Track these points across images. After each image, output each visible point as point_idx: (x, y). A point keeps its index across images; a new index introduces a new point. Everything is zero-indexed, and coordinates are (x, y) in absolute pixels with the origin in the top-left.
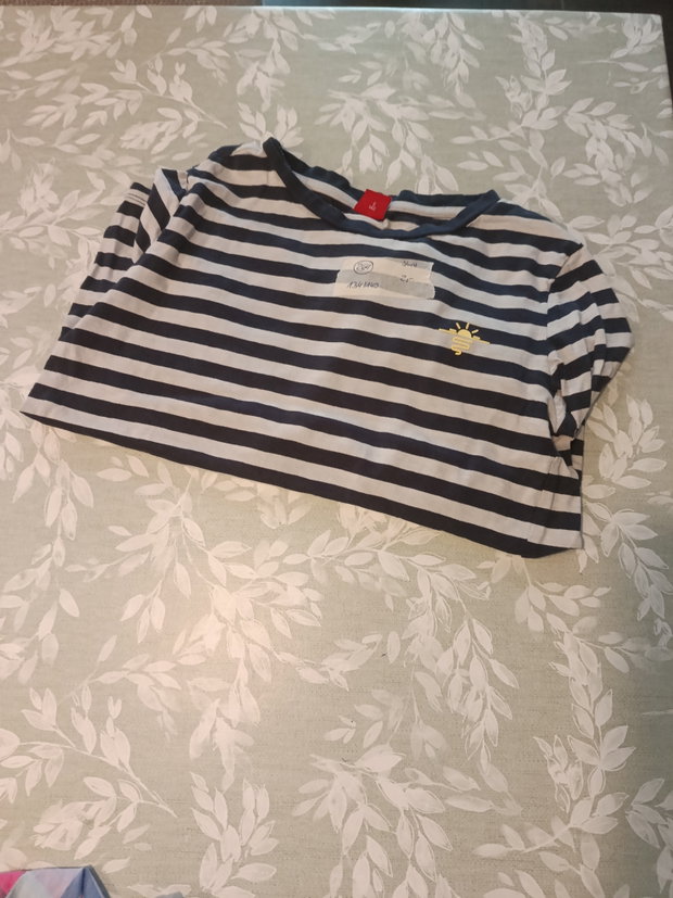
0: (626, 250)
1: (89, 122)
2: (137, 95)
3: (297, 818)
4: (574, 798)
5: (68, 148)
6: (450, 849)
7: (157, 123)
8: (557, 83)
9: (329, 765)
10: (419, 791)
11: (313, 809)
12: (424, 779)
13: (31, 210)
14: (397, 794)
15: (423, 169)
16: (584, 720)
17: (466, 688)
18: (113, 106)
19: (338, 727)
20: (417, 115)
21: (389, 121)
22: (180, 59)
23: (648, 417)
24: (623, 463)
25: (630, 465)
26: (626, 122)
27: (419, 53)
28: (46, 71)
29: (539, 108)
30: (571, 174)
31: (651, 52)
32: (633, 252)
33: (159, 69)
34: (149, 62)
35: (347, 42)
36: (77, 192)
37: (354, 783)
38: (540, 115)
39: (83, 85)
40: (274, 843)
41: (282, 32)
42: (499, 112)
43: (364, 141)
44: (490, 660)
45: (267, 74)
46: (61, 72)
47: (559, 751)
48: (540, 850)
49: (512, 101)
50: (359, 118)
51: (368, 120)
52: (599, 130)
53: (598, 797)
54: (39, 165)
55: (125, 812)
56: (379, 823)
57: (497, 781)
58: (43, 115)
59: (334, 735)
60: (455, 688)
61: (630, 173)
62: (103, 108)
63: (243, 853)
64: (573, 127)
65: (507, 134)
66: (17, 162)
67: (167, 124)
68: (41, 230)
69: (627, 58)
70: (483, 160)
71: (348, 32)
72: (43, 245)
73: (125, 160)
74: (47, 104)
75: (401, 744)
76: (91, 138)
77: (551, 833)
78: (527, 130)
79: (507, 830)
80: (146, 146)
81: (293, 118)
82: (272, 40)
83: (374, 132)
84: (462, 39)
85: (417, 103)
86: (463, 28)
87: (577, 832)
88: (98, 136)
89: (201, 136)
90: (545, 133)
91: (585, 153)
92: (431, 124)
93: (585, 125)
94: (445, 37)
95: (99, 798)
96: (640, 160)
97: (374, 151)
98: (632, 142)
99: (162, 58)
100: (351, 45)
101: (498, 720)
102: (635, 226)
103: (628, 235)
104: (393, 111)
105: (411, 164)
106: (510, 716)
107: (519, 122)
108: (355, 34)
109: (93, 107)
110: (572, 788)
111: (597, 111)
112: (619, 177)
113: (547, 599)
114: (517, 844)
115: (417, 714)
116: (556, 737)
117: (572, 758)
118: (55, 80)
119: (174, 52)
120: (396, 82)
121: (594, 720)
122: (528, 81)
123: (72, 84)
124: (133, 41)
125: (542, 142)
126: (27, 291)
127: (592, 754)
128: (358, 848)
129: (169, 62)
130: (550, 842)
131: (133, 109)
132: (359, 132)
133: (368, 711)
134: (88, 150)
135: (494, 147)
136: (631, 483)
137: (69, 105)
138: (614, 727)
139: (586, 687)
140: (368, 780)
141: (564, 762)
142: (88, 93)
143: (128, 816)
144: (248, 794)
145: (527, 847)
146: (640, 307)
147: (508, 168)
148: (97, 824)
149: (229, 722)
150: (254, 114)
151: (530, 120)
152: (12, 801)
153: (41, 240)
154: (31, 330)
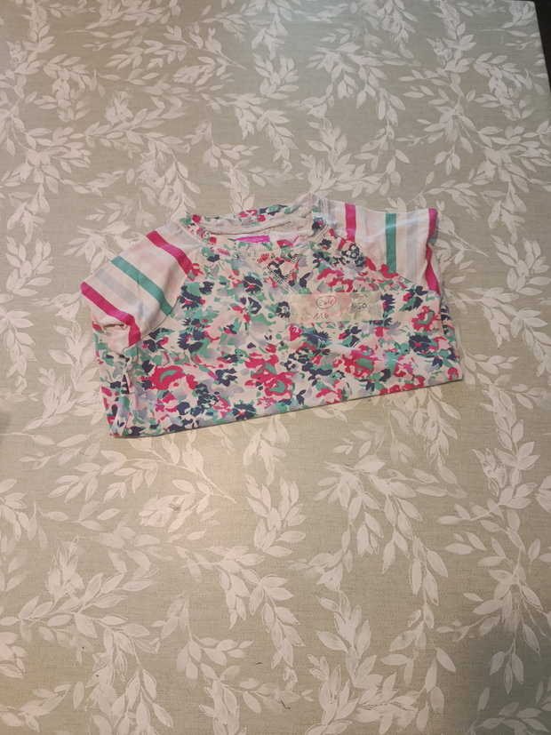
0: (518, 148)
1: (151, 65)
2: (183, 48)
3: (318, 502)
4: (501, 487)
5: (137, 82)
6: (421, 520)
7: (198, 67)
8: (467, 43)
9: (337, 468)
10: (398, 484)
11: (328, 496)
12: (401, 476)
13: (114, 121)
14: (383, 486)
15: (381, 97)
16: (504, 438)
17: (426, 420)
18: (166, 56)
19: (341, 445)
20: (375, 62)
21: (357, 67)
22: (211, 26)
23: (538, 251)
24: (522, 280)
25: (527, 281)
26: (516, 67)
27: (374, 24)
28: (118, 32)
29: (457, 59)
30: (479, 100)
31: (529, 24)
32: (523, 149)
33: (197, 32)
34: (190, 27)
35: (325, 16)
36: (145, 110)
37: (355, 479)
38: (457, 63)
39: (145, 41)
40: (303, 518)
41: (281, 9)
42: (430, 61)
43: (340, 79)
44: (441, 403)
45: (272, 36)
46: (130, 33)
47: (490, 458)
48: (481, 519)
49: (438, 54)
50: (336, 64)
51: (342, 66)
52: (497, 72)
53: (517, 486)
54: (118, 92)
55: (201, 501)
56: (373, 504)
57: (449, 477)
58: (117, 61)
59: (339, 449)
60: (418, 420)
61: (519, 99)
62: (160, 56)
63: (282, 525)
64: (480, 71)
65: (436, 75)
66: (102, 90)
67: (205, 67)
68: (121, 134)
69: (514, 28)
70: (420, 91)
71: (326, 9)
72: (124, 144)
73: (177, 90)
74: (120, 53)
75: (384, 454)
76: (153, 75)
77: (487, 509)
78: (449, 72)
79: (458, 507)
80: (191, 81)
81: (291, 65)
82: (274, 14)
83: (347, 73)
84: (403, 15)
85: (375, 55)
86: (403, 8)
87: (504, 508)
88: (157, 74)
89: (228, 75)
90: (460, 74)
91: (488, 88)
92: (384, 69)
93: (488, 70)
94: (391, 14)
95: (182, 493)
96: (524, 92)
97: (347, 85)
98: (519, 80)
99: (199, 24)
100: (328, 18)
101: (448, 439)
102: (524, 133)
103: (519, 138)
104: (358, 60)
105: (373, 93)
106: (456, 436)
107: (444, 67)
108: (331, 11)
109: (153, 55)
110: (500, 481)
111: (495, 61)
112: (511, 103)
113: (477, 364)
114: (465, 516)
115: (393, 435)
116: (487, 449)
117: (499, 462)
118: (125, 38)
119: (207, 21)
120: (360, 42)
121: (511, 439)
122: (447, 41)
123: (138, 40)
124: (178, 14)
125: (459, 80)
126: (115, 173)
127: (512, 459)
128: (360, 520)
129: (204, 28)
130: (487, 514)
131: (181, 57)
132: (336, 73)
133: (361, 434)
134: (152, 83)
135: (428, 83)
136: (529, 292)
137: (136, 55)
138: (525, 442)
139: (505, 418)
140: (363, 477)
141: (494, 465)
142: (149, 47)
143: (203, 503)
144: (284, 487)
145: (472, 517)
146: (529, 184)
147: (438, 96)
148: (183, 509)
149: (268, 442)
150: (264, 61)
151: (450, 66)
152: (123, 497)
153: (122, 140)
154: (118, 198)
